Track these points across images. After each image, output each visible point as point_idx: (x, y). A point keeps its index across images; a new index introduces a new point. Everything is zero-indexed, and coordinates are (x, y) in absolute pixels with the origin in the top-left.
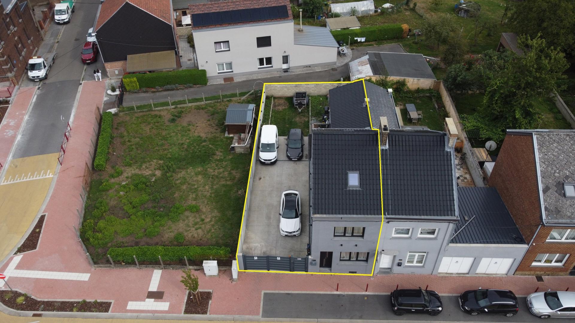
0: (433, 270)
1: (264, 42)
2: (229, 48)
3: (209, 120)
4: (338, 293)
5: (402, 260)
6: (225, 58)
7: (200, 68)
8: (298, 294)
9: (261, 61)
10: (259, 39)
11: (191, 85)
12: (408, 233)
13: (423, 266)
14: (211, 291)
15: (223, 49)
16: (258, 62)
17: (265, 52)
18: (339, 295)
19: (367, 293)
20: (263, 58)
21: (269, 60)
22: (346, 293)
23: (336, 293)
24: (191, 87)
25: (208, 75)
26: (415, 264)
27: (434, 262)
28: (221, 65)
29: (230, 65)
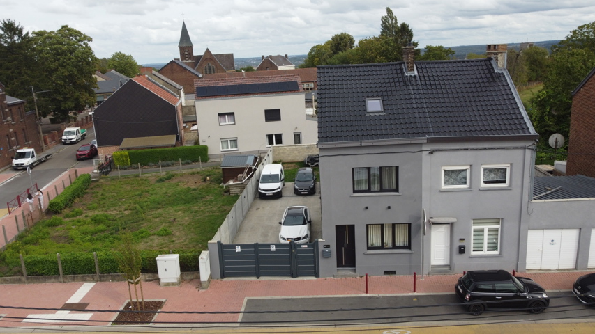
0: (518, 260)
1: (273, 115)
2: (234, 121)
4: (368, 295)
5: (464, 239)
6: (230, 132)
7: (202, 144)
9: (270, 137)
10: (267, 112)
11: (189, 161)
12: (465, 183)
13: (500, 256)
14: (164, 300)
15: (227, 123)
16: (266, 140)
17: (274, 128)
18: (370, 298)
19: (416, 294)
20: (272, 135)
21: (279, 139)
22: (381, 295)
23: (365, 295)
24: (189, 163)
25: (210, 152)
26: (485, 252)
27: (517, 243)
28: (224, 141)
29: (234, 141)
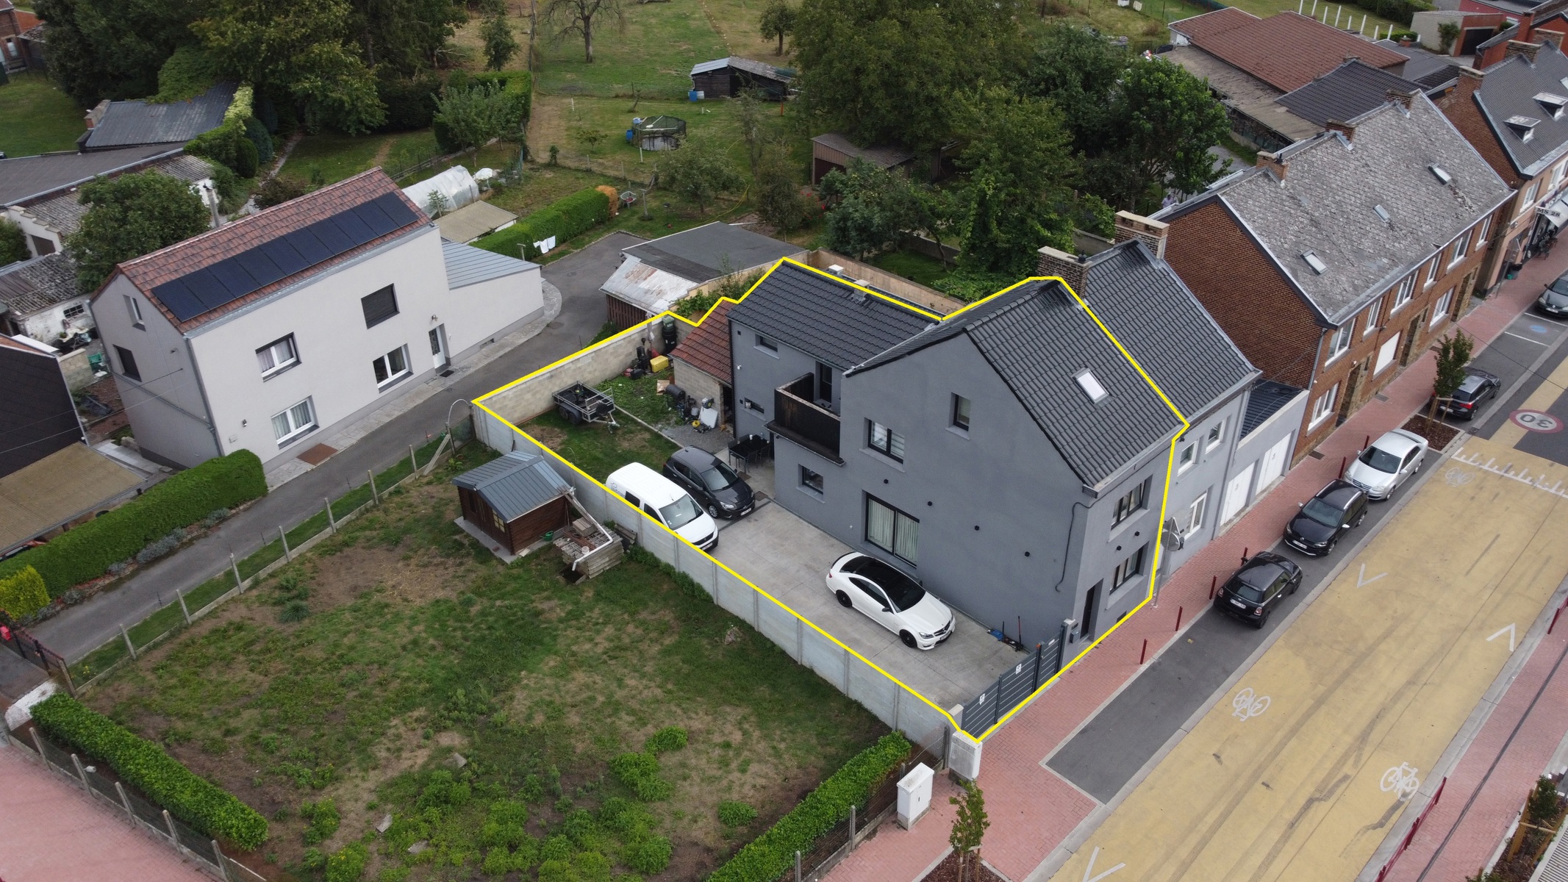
0: (1215, 526)
1: (380, 306)
2: (296, 354)
3: (406, 558)
4: (1146, 665)
6: (290, 389)
7: (229, 451)
8: (1097, 718)
9: (379, 367)
10: (367, 302)
11: (226, 512)
13: (1202, 529)
15: (278, 366)
16: (374, 374)
17: (387, 336)
18: (1152, 668)
19: (1180, 632)
20: (383, 357)
21: (397, 359)
22: (1156, 656)
23: (1143, 668)
24: (224, 519)
28: (279, 419)
29: (304, 410)
